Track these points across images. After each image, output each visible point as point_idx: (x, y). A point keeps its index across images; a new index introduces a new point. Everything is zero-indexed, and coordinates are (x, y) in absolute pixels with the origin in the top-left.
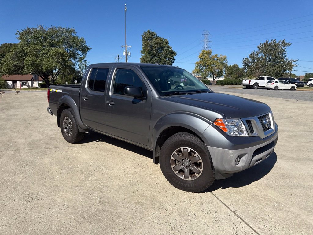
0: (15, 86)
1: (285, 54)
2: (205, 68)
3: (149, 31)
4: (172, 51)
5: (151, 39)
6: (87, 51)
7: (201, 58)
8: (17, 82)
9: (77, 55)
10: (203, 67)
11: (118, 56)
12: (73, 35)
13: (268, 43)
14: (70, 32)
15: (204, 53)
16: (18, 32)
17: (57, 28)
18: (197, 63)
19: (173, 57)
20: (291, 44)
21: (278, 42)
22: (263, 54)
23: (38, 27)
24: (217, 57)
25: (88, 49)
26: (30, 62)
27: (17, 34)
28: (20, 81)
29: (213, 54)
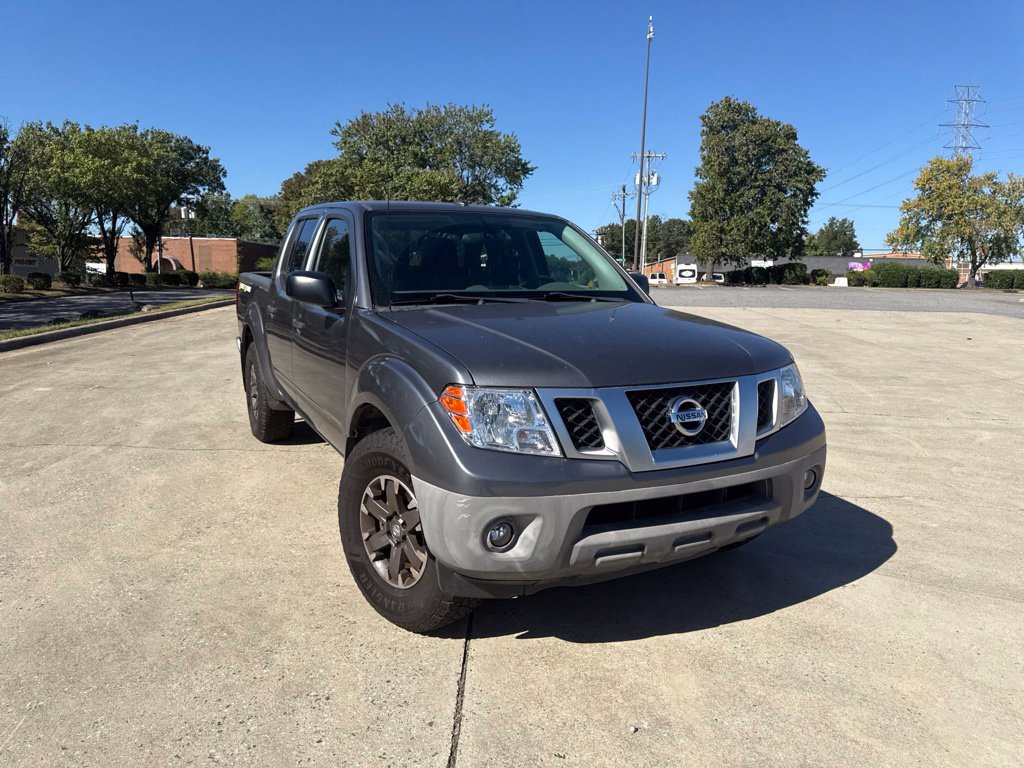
2: (939, 224)
3: (728, 100)
4: (809, 164)
5: (735, 127)
6: (522, 177)
7: (923, 189)
9: (493, 190)
10: (930, 222)
11: (624, 190)
12: (486, 127)
14: (478, 118)
15: (939, 169)
16: (339, 126)
17: (443, 110)
18: (907, 207)
19: (810, 184)
23: (390, 110)
24: (995, 183)
25: (526, 170)
27: (334, 132)
29: (977, 172)
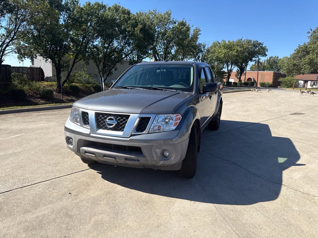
0: (306, 86)
8: (309, 81)
26: (308, 61)
28: (312, 81)
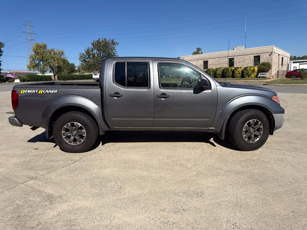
1: (116, 52)
7: (35, 52)
13: (100, 41)
15: (38, 47)
18: (31, 57)
20: (118, 43)
21: (108, 41)
22: (96, 51)
24: (54, 51)
29: (49, 48)
